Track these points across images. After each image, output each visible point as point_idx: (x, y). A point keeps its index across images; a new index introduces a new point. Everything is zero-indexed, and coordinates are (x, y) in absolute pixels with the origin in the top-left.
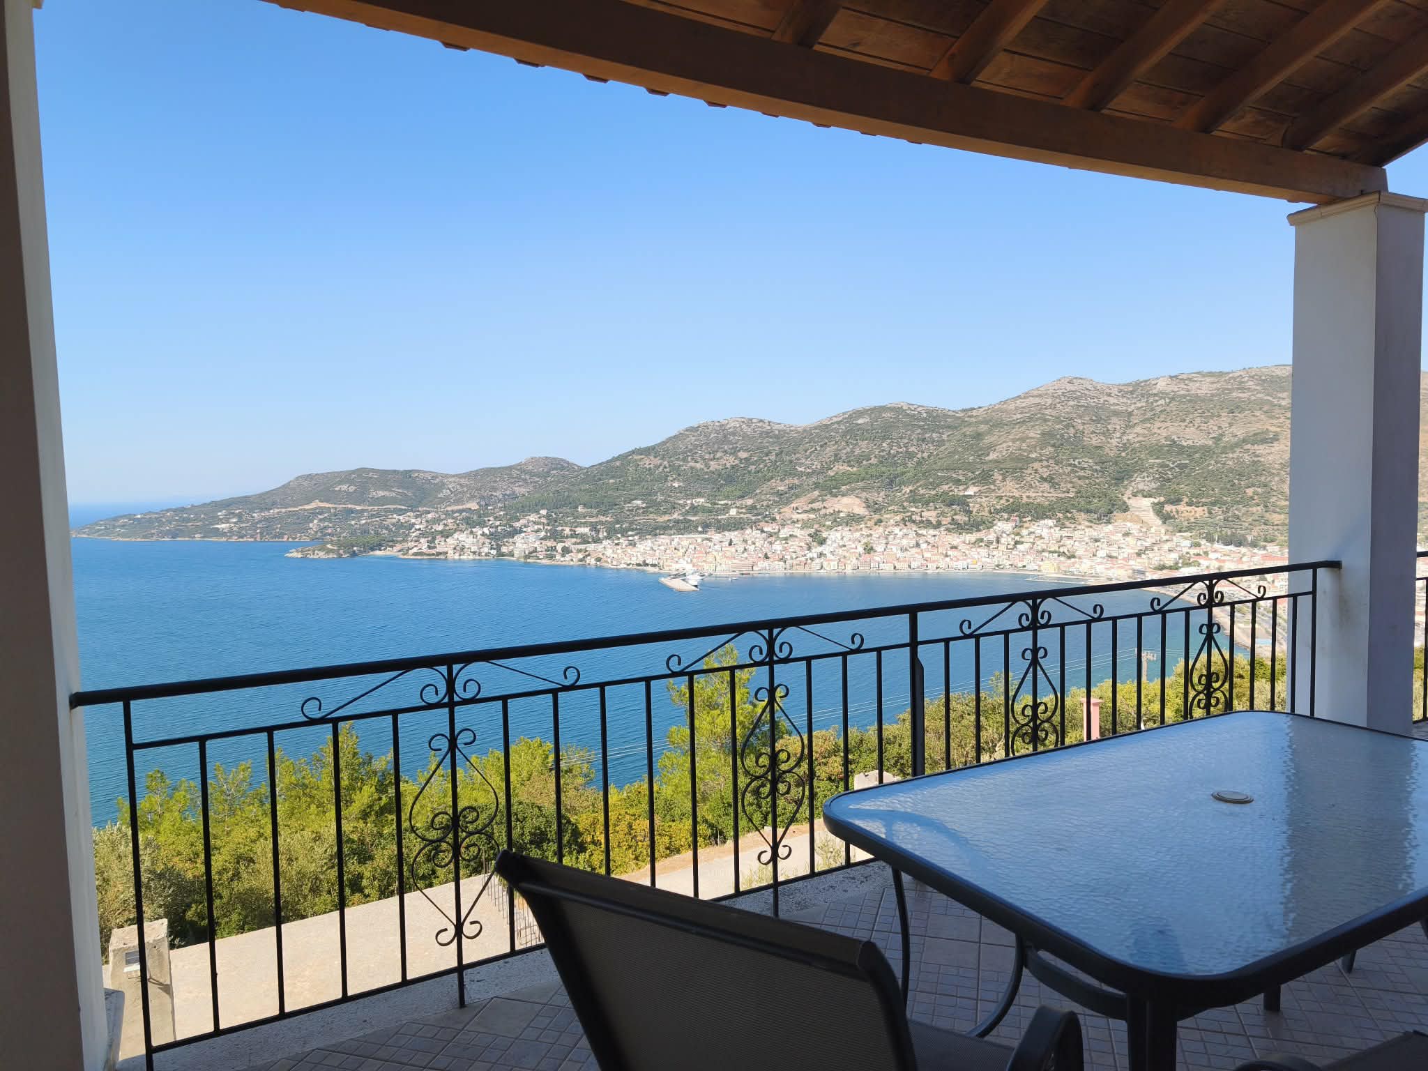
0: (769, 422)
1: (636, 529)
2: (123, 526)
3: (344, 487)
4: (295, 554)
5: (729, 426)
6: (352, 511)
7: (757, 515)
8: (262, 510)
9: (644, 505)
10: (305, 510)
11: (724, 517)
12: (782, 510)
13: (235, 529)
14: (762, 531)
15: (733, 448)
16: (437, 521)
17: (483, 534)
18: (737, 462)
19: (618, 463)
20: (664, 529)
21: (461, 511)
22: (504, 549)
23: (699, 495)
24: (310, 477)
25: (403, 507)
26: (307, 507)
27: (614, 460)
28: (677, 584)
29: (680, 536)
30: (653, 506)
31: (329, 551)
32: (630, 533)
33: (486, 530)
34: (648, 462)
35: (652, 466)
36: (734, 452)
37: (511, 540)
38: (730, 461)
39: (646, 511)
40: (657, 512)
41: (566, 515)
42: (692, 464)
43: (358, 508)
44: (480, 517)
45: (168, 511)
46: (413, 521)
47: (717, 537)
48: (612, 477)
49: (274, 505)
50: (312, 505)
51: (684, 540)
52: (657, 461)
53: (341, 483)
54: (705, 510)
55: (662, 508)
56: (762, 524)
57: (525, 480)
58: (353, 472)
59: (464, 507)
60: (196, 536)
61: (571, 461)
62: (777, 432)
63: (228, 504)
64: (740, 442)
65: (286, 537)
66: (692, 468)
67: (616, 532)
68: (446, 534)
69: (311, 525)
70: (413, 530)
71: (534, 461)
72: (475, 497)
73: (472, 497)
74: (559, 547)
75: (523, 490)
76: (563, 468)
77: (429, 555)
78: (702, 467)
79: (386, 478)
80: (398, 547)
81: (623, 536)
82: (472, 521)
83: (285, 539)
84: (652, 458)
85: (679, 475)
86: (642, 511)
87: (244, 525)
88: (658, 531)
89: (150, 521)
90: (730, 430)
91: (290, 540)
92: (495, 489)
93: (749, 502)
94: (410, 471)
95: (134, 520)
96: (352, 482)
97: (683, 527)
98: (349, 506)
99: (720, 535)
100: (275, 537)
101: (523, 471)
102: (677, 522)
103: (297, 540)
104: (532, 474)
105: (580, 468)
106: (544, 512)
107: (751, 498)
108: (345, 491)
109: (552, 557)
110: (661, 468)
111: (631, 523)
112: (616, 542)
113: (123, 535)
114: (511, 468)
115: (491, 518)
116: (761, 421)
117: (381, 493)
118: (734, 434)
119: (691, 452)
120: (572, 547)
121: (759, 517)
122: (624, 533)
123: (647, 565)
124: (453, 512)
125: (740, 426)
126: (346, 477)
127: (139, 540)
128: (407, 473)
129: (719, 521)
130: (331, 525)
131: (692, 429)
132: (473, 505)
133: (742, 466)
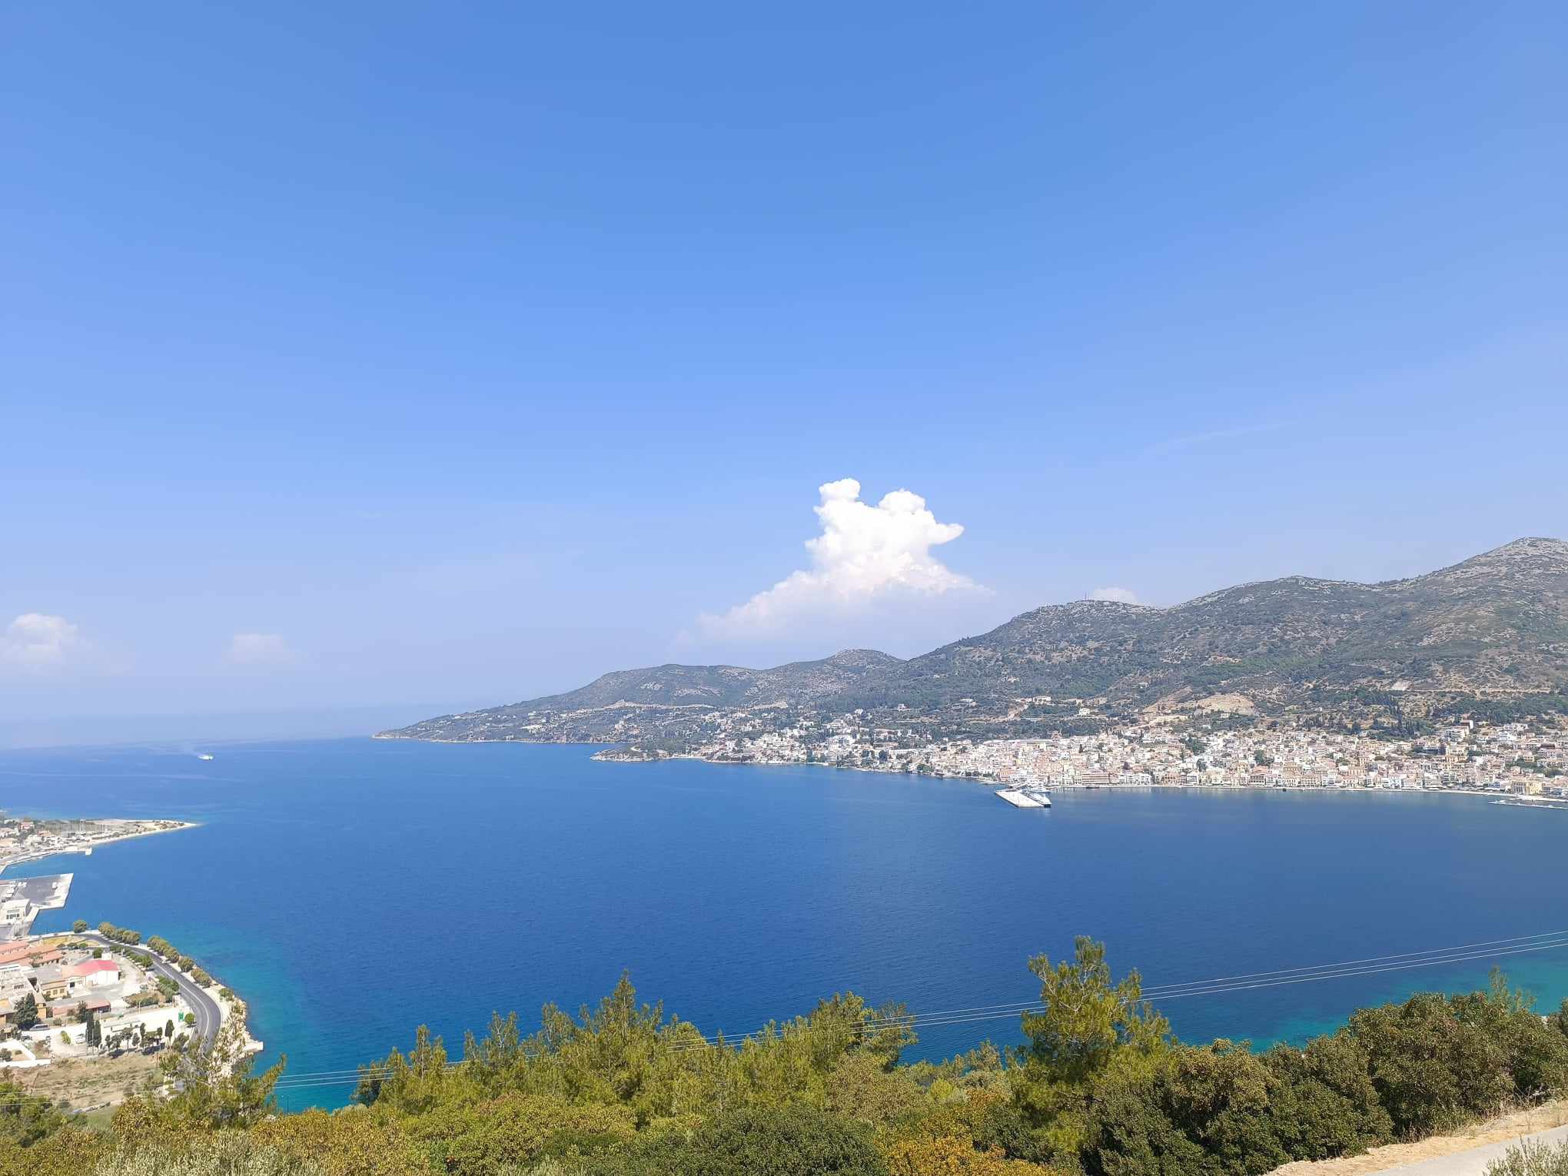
0: (1124, 605)
1: (965, 732)
2: (440, 728)
3: (650, 686)
4: (598, 757)
5: (1073, 611)
6: (655, 711)
7: (1113, 716)
8: (570, 710)
9: (974, 704)
10: (611, 710)
11: (1072, 718)
12: (1144, 711)
13: (543, 730)
14: (1120, 736)
15: (1079, 637)
16: (744, 721)
17: (792, 737)
18: (1086, 653)
19: (943, 656)
20: (999, 732)
21: (769, 711)
22: (816, 753)
23: (1039, 692)
24: (617, 674)
25: (709, 707)
26: (612, 707)
27: (937, 652)
28: (1016, 798)
29: (1019, 740)
30: (985, 705)
31: (634, 754)
32: (959, 737)
33: (796, 732)
34: (978, 654)
35: (982, 658)
36: (1082, 642)
37: (823, 744)
38: (1077, 652)
39: (976, 712)
40: (991, 712)
41: (885, 715)
42: (1030, 656)
43: (664, 707)
44: (789, 717)
45: (483, 711)
46: (719, 721)
47: (1064, 742)
48: (936, 672)
49: (581, 705)
50: (617, 705)
51: (1024, 746)
52: (989, 653)
53: (646, 681)
54: (1046, 710)
55: (995, 708)
56: (1118, 728)
57: (838, 677)
58: (659, 669)
59: (773, 705)
60: (507, 737)
61: (889, 653)
62: (1134, 617)
63: (537, 704)
64: (1089, 630)
65: (591, 739)
66: (1030, 661)
67: (943, 735)
68: (753, 737)
69: (616, 726)
70: (718, 731)
71: (848, 654)
72: (785, 694)
73: (781, 696)
74: (877, 751)
75: (836, 687)
76: (879, 662)
77: (733, 759)
78: (1042, 659)
79: (689, 674)
80: (704, 750)
81: (950, 740)
82: (781, 722)
83: (590, 741)
84: (982, 649)
85: (1015, 669)
86: (971, 710)
87: (552, 726)
88: (990, 735)
89: (466, 722)
90: (1076, 616)
91: (595, 742)
92: (806, 686)
93: (1103, 701)
94: (716, 667)
95: (453, 721)
96: (657, 681)
97: (1023, 730)
98: (654, 706)
99: (1068, 740)
100: (581, 739)
101: (835, 665)
102: (1013, 723)
103: (602, 742)
104: (846, 669)
105: (901, 662)
106: (860, 711)
107: (1103, 696)
108: (650, 690)
109: (868, 763)
110: (993, 663)
111: (959, 725)
112: (942, 746)
113: (441, 737)
114: (823, 662)
115: (801, 719)
116: (1114, 603)
117: (687, 691)
118: (1081, 620)
119: (1028, 643)
120: (891, 752)
121: (1116, 719)
122: (952, 736)
123: (979, 774)
124: (761, 711)
125: (1089, 611)
126: (652, 674)
127: (455, 742)
128: (713, 669)
129: (1064, 723)
130: (636, 726)
131: (1029, 615)
132: (783, 705)
133: (1092, 657)
